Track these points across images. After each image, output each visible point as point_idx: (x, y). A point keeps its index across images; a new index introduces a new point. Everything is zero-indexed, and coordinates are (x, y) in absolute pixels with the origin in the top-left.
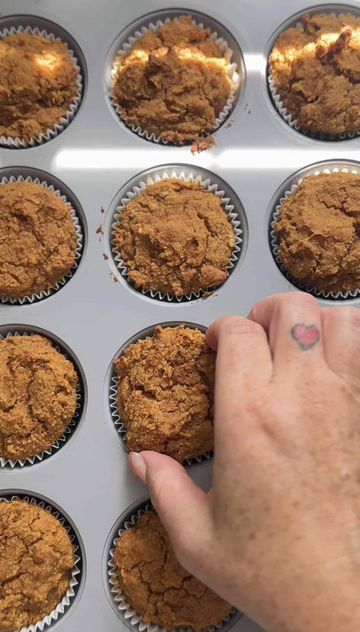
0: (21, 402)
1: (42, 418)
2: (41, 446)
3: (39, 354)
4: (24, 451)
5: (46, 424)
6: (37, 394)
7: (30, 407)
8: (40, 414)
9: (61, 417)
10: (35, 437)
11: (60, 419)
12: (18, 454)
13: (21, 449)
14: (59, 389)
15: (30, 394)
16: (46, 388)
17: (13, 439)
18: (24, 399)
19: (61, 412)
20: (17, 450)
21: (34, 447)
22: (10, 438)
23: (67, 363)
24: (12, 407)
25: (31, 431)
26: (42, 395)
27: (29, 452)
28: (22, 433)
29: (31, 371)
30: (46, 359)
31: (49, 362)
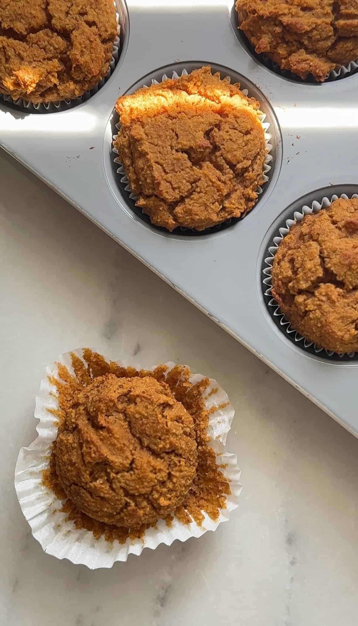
0: (135, 450)
1: (169, 449)
2: (189, 476)
3: (115, 392)
4: (176, 494)
5: (176, 452)
6: (145, 430)
7: (149, 449)
8: (164, 447)
9: (185, 433)
10: (177, 471)
11: (185, 436)
12: (174, 502)
13: (172, 495)
14: (161, 408)
15: (138, 435)
16: (149, 417)
17: (157, 491)
18: (136, 445)
19: (181, 428)
20: (170, 499)
21: (183, 482)
22: (154, 492)
23: (147, 380)
24: (133, 462)
25: (168, 469)
26: (152, 427)
27: (182, 491)
28: (162, 478)
29: (120, 414)
30: (125, 391)
31: (130, 391)
